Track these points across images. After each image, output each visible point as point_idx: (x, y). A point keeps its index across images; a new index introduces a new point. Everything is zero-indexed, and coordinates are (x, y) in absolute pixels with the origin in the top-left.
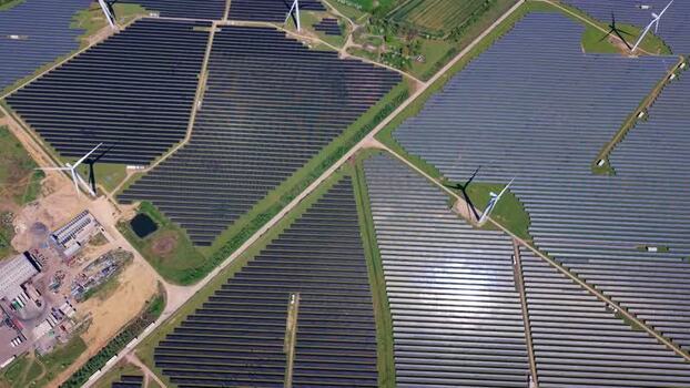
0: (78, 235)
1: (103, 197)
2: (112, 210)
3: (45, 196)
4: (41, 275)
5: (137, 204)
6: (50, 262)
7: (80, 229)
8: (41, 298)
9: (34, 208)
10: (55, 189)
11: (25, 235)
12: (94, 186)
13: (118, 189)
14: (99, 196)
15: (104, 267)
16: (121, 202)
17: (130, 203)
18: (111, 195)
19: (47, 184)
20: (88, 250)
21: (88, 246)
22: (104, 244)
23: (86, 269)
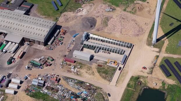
0: (101, 53)
1: (157, 50)
2: (149, 65)
3: (125, 10)
4: (42, 47)
5: (171, 82)
6: (60, 47)
7: (109, 51)
8: (17, 60)
9: (108, 9)
10: (138, 13)
11: (76, 17)
12: (163, 37)
13: (175, 56)
14: (155, 46)
15: (77, 92)
16: (162, 67)
17: (168, 75)
18: (164, 55)
19: (137, 5)
20: (89, 68)
21: (94, 66)
22: (105, 78)
23: (67, 79)
